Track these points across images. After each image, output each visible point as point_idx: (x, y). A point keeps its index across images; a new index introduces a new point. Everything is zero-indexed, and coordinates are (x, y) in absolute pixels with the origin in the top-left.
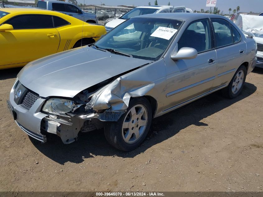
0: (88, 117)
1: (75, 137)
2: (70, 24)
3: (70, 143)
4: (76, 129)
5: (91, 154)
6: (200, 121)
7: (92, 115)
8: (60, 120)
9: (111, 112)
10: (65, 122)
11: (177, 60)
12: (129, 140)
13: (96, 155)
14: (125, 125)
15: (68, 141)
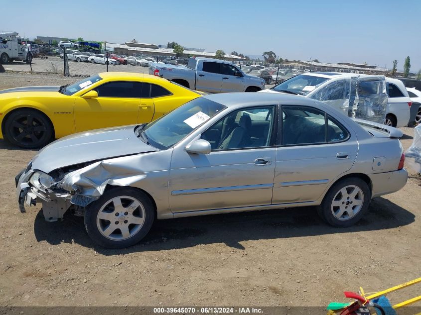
0: (62, 196)
1: (60, 217)
2: (173, 94)
3: (52, 221)
4: (62, 209)
5: (73, 240)
6: (240, 243)
7: (65, 196)
8: (39, 194)
9: (82, 196)
10: (43, 197)
11: (194, 153)
12: (110, 235)
13: (75, 243)
14: (102, 215)
15: (51, 218)
